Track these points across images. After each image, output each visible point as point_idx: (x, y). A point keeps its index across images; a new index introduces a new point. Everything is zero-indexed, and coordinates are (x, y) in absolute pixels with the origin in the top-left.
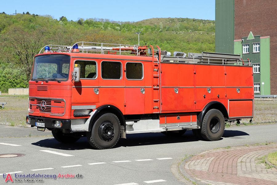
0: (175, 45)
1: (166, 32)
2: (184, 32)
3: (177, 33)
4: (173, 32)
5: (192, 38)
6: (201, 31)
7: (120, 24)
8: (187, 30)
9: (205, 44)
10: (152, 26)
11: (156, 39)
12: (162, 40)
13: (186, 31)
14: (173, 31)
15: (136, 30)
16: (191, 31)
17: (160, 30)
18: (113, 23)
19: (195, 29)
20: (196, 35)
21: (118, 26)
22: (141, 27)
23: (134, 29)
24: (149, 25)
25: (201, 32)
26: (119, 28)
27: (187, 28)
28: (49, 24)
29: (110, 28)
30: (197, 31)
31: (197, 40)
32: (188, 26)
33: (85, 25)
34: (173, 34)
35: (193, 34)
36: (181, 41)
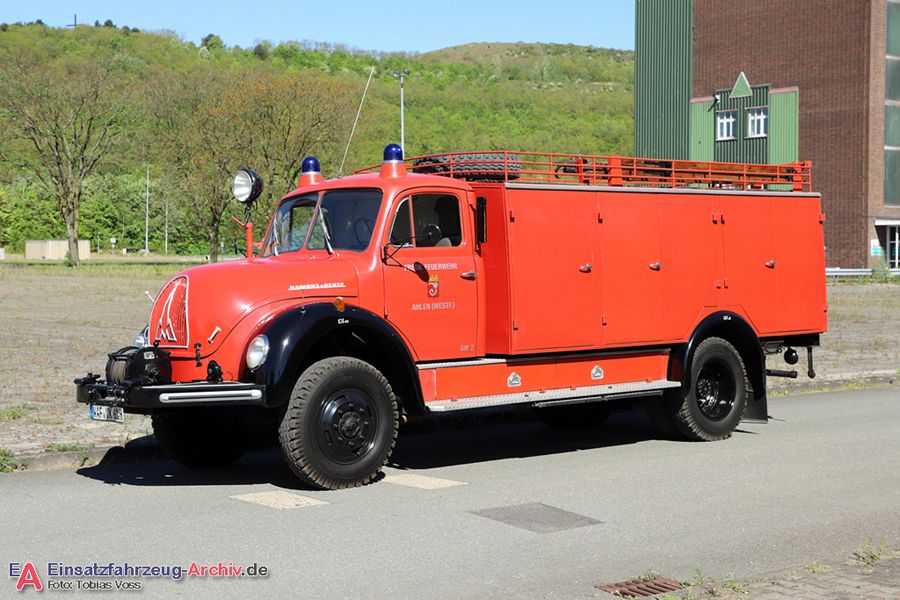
0: (535, 122)
1: (509, 83)
2: (560, 84)
3: (540, 87)
4: (528, 83)
5: (583, 100)
6: (609, 80)
7: (378, 59)
8: (569, 78)
9: (620, 118)
10: (470, 65)
11: (478, 102)
12: (495, 107)
13: (569, 81)
14: (529, 79)
15: (422, 75)
16: (580, 83)
17: (493, 76)
18: (356, 56)
19: (594, 77)
20: (595, 92)
21: (371, 64)
22: (439, 68)
23: (418, 73)
24: (463, 62)
25: (610, 84)
26: (373, 70)
27: (570, 74)
28: (168, 56)
29: (347, 70)
30: (597, 80)
31: (599, 107)
32: (573, 65)
33: (276, 60)
34: (529, 87)
35: (587, 91)
36: (550, 109)
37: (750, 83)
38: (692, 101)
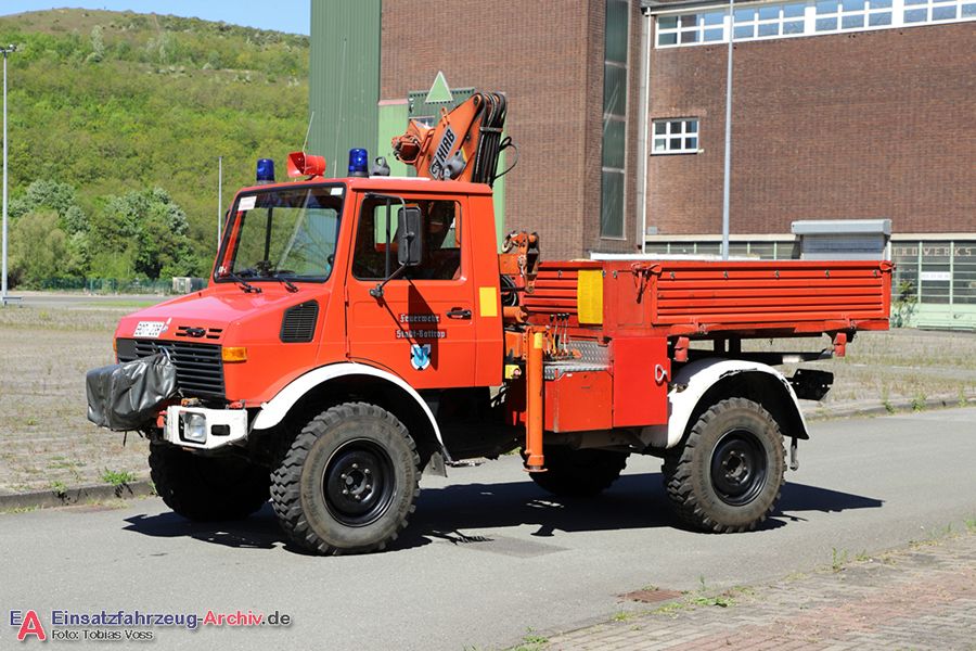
0: (150, 116)
1: (116, 64)
2: (182, 68)
3: (157, 72)
4: (141, 65)
5: (215, 92)
6: (247, 68)
8: (194, 61)
9: (262, 117)
10: (62, 38)
11: (75, 87)
12: (99, 95)
13: (193, 65)
14: (142, 60)
16: (209, 68)
17: (94, 54)
19: (226, 62)
20: (228, 82)
22: (17, 38)
24: (50, 32)
25: (247, 72)
27: (195, 56)
30: (231, 67)
31: (235, 102)
32: (200, 46)
34: (143, 72)
35: (218, 79)
36: (172, 101)
37: (450, 86)
38: (381, 103)
